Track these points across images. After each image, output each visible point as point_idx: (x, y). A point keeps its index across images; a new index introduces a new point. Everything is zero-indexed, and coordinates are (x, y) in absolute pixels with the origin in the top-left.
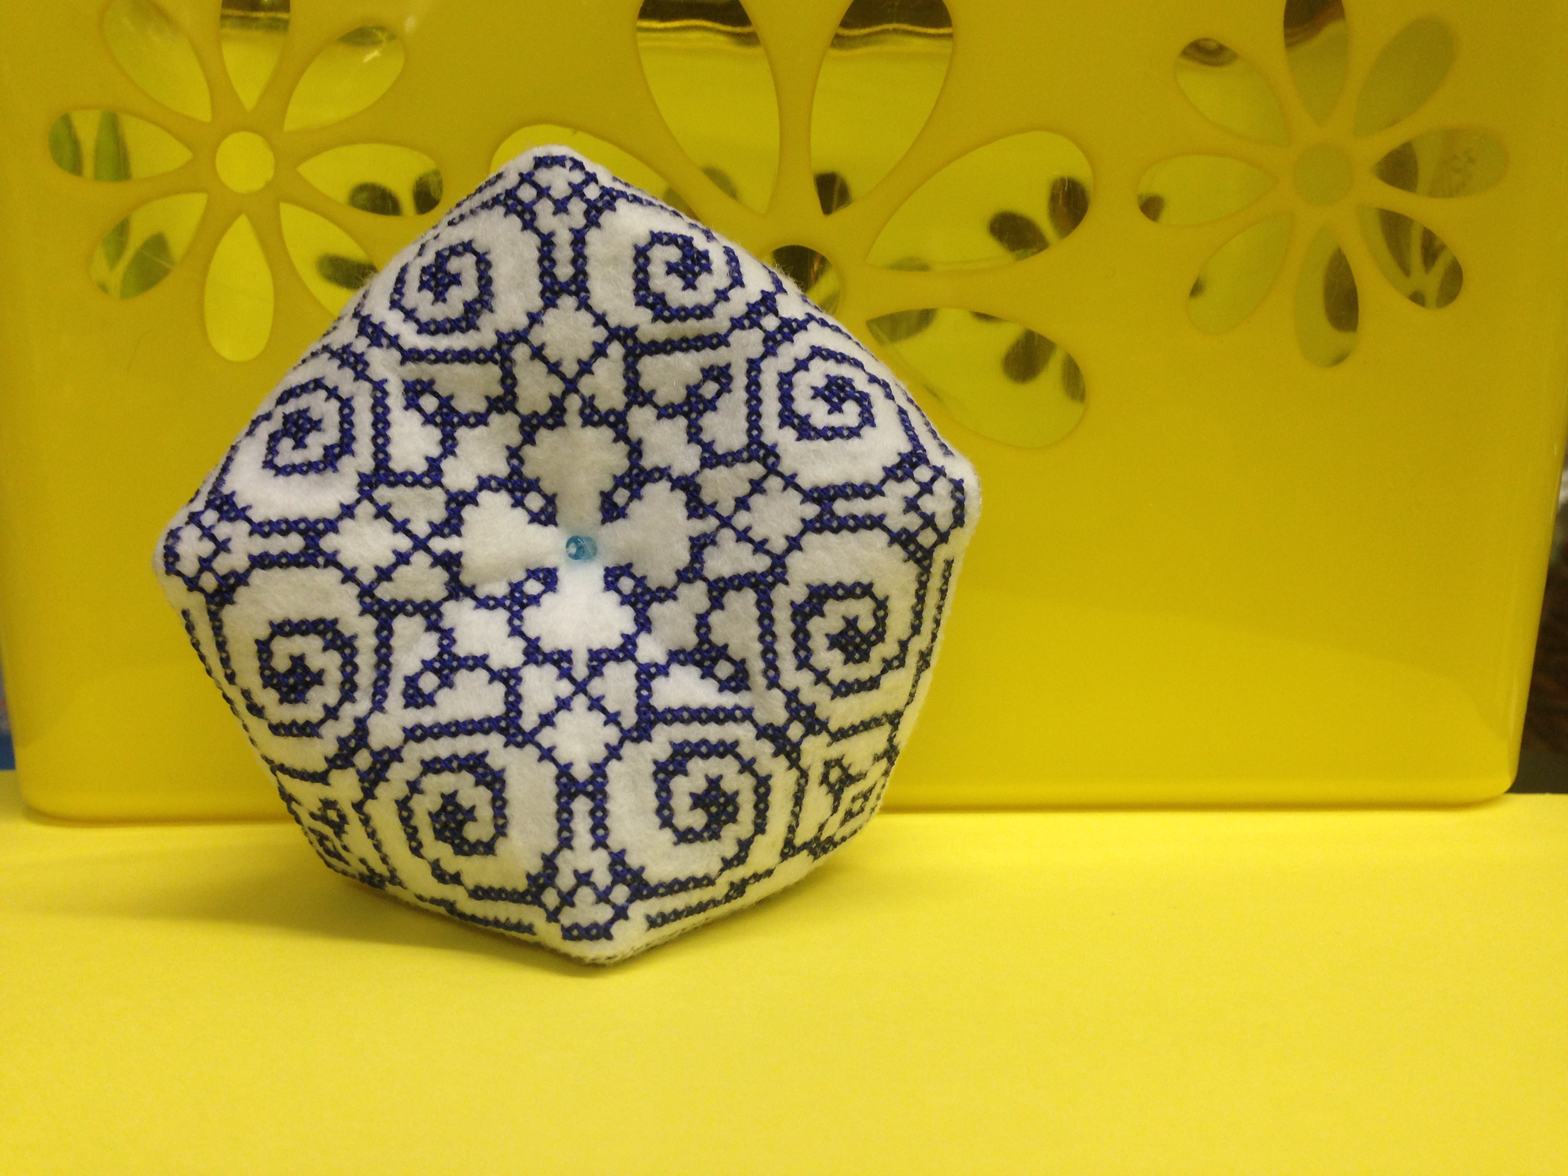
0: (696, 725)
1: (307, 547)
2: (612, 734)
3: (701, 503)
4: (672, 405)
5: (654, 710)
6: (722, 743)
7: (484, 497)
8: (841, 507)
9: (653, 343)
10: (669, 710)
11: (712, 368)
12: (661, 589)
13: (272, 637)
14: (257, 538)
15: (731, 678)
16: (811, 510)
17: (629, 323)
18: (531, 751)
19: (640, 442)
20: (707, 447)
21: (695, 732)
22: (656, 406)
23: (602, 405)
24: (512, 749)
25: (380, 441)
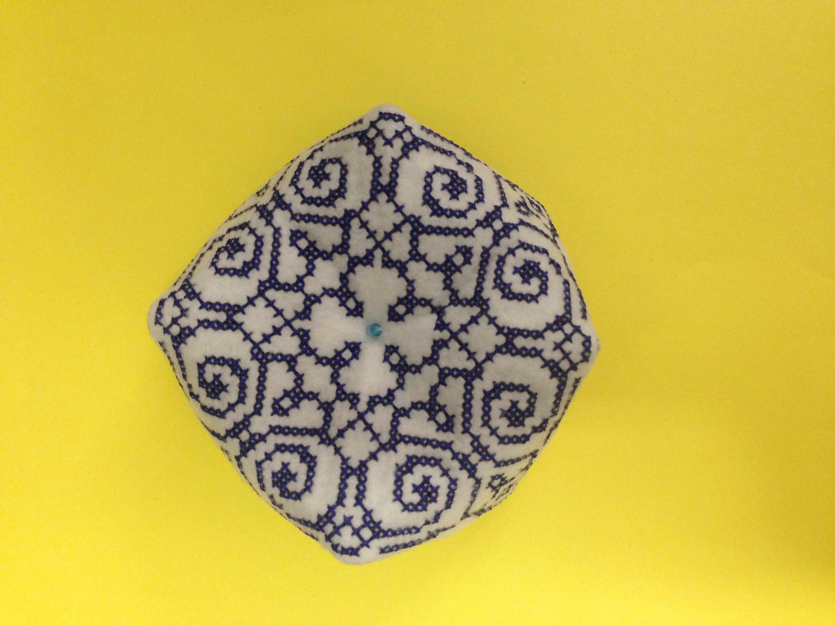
0: (321, 215)
1: (513, 339)
2: (365, 215)
3: (301, 337)
4: (309, 399)
5: (342, 226)
6: (309, 204)
7: (419, 361)
8: (222, 317)
9: (312, 435)
10: (334, 225)
11: (282, 415)
12: (331, 296)
13: (538, 295)
14: (539, 348)
15: (300, 238)
16: (238, 318)
17: (323, 447)
18: (407, 211)
19: (332, 382)
20: (292, 369)
21: (322, 211)
22: (318, 400)
23: (347, 404)
24: (417, 215)
25: (468, 396)
